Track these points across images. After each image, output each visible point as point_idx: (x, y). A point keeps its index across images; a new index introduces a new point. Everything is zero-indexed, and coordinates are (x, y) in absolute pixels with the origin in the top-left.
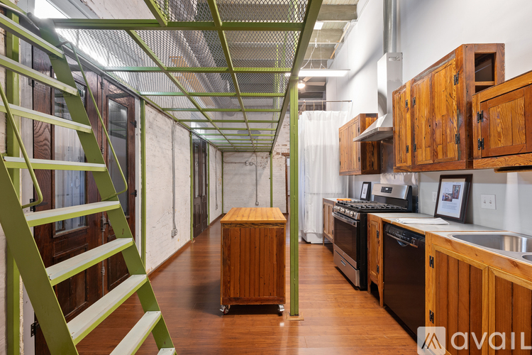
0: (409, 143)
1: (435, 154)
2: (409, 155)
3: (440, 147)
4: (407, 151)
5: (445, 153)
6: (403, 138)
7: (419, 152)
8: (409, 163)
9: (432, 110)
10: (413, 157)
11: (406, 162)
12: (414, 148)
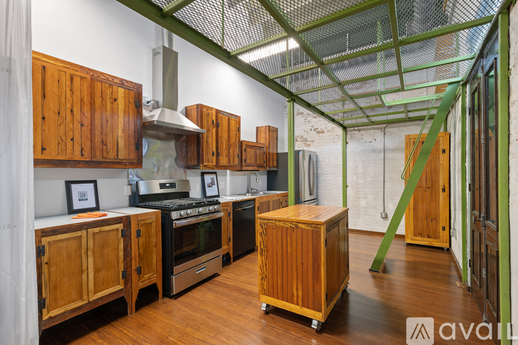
0: (214, 150)
1: (229, 160)
2: (214, 158)
3: (232, 158)
4: (213, 154)
5: (234, 162)
6: (210, 145)
7: (221, 158)
8: (214, 163)
9: (229, 137)
10: (217, 160)
11: (212, 162)
12: (218, 155)
